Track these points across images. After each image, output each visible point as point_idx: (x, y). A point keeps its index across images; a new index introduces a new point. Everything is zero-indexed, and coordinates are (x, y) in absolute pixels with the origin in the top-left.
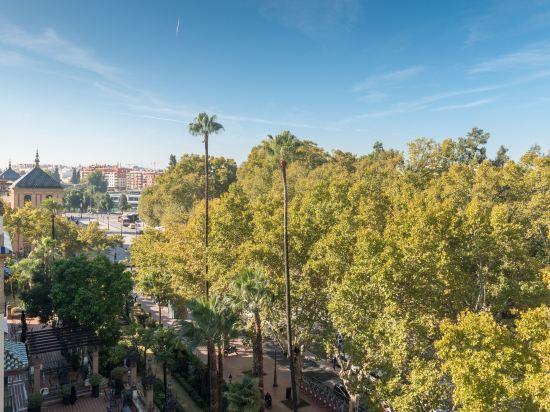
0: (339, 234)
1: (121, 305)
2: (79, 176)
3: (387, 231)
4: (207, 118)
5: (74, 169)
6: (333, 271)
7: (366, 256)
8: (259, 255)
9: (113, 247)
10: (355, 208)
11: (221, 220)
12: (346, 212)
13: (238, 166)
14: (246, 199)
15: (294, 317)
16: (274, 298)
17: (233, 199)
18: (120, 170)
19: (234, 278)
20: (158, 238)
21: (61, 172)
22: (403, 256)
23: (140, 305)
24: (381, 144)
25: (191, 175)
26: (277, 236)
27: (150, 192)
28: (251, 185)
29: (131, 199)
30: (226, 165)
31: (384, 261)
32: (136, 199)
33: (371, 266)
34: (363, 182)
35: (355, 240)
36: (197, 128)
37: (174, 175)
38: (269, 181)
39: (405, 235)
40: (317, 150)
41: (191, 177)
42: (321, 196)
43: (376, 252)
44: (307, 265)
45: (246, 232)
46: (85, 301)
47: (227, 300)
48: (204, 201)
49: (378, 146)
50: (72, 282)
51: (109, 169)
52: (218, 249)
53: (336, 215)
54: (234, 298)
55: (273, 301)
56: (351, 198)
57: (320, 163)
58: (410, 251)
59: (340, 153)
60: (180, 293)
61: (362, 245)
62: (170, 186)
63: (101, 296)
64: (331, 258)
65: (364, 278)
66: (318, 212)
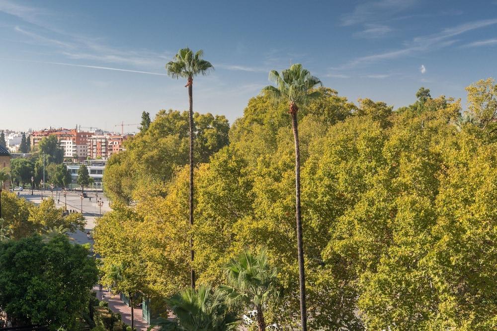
0: (372, 203)
1: (83, 301)
2: (29, 142)
3: (441, 197)
4: (190, 55)
5: (24, 135)
6: (365, 255)
7: (411, 232)
8: (261, 236)
9: (72, 231)
10: (393, 169)
11: (211, 189)
12: (382, 174)
13: (231, 124)
14: (242, 161)
15: (310, 320)
16: (283, 292)
17: (225, 162)
18: (79, 135)
19: (228, 265)
20: (129, 217)
21: (8, 139)
22: (464, 232)
23: (106, 305)
24: (427, 91)
25: (170, 137)
26: (286, 208)
27: (117, 161)
28: (249, 148)
29: (93, 172)
30: (214, 124)
31: (437, 238)
32: (100, 172)
33: (418, 245)
34: (405, 133)
35: (395, 210)
36: (177, 68)
37: (147, 138)
38: (272, 143)
39: (466, 202)
40: (338, 100)
41: (169, 141)
42: (347, 152)
43: (424, 227)
44: (328, 248)
45: (245, 205)
46: (40, 295)
47: (219, 293)
48: (188, 167)
49: (424, 94)
50: (23, 269)
51: (66, 134)
52: (207, 228)
53: (368, 179)
54: (230, 291)
55: (282, 295)
56: (387, 155)
57: (342, 117)
58: (475, 223)
59: (370, 103)
60: (157, 287)
61: (405, 217)
62: (143, 153)
63: (59, 289)
64: (361, 236)
65: (408, 263)
66: (342, 176)
